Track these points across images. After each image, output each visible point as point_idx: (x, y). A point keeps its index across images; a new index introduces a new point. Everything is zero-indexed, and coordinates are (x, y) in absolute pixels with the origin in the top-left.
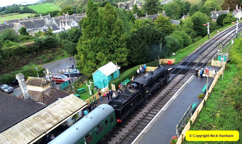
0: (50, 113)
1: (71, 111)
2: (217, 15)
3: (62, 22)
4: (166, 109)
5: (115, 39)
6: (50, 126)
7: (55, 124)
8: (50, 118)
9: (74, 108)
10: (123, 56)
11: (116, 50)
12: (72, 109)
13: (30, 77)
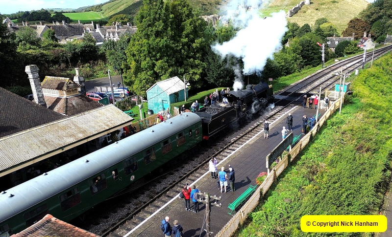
0: (73, 124)
1: (107, 125)
2: (337, 43)
3: (109, 33)
4: (253, 142)
5: (185, 45)
6: (72, 140)
7: (79, 139)
8: (73, 131)
9: (112, 122)
10: (196, 72)
11: (185, 62)
12: (109, 123)
13: (49, 77)
